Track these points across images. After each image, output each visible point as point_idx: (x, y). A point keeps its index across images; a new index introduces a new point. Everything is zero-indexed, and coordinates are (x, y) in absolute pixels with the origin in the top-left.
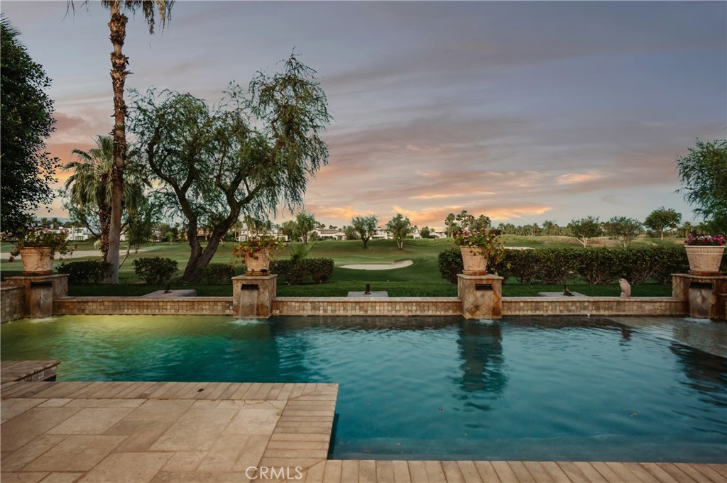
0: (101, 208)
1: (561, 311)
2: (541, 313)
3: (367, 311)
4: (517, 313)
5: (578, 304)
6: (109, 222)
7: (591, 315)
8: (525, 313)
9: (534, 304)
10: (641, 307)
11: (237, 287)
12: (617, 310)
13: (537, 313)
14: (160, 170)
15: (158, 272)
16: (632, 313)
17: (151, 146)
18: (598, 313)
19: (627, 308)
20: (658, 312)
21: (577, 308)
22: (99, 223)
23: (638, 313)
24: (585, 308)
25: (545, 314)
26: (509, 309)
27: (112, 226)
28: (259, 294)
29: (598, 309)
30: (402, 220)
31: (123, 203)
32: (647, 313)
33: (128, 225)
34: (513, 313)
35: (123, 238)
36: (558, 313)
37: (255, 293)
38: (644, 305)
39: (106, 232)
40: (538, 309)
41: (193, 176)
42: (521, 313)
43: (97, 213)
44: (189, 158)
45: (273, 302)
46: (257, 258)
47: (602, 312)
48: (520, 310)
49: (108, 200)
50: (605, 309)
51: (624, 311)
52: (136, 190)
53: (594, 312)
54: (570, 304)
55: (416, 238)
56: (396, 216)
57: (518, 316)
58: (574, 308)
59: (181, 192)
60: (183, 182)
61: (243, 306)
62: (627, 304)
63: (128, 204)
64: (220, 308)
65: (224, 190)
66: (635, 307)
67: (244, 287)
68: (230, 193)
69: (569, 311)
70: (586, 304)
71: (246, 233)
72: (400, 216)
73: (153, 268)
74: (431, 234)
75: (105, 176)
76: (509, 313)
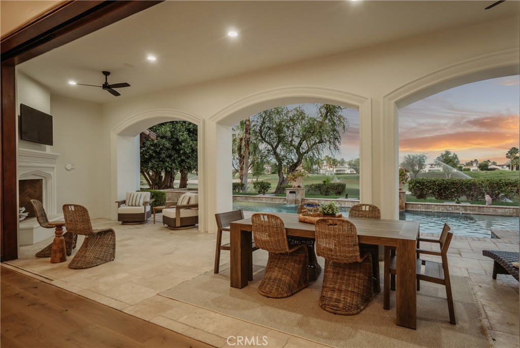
0: (239, 156)
1: (442, 210)
2: (431, 210)
3: (341, 205)
4: (417, 210)
5: (453, 207)
6: (243, 164)
7: (462, 213)
8: (421, 210)
9: (426, 206)
10: (495, 210)
11: (288, 192)
12: (478, 211)
13: (428, 210)
14: (265, 138)
15: (263, 188)
16: (489, 214)
17: (261, 127)
18: (466, 212)
19: (485, 211)
20: (508, 214)
21: (452, 209)
22: (238, 164)
23: (493, 214)
24: (457, 209)
25: (433, 211)
26: (412, 207)
27: (244, 166)
28: (296, 195)
29: (466, 210)
30: (450, 156)
31: (249, 153)
32: (500, 214)
33: (252, 165)
34: (415, 210)
35: (250, 172)
36: (441, 211)
37: (295, 195)
38: (497, 209)
39: (242, 169)
40: (429, 208)
41: (281, 140)
42: (419, 210)
43: (237, 159)
44: (279, 131)
45: (302, 199)
46: (295, 181)
47: (468, 212)
48: (418, 208)
49: (242, 152)
50: (471, 210)
51: (483, 212)
52: (256, 147)
53: (464, 212)
54: (448, 207)
55: (473, 170)
56: (444, 153)
57: (417, 211)
58: (450, 209)
59: (274, 149)
60: (276, 144)
61: (290, 200)
62: (485, 208)
63: (252, 154)
64: (282, 201)
65: (295, 148)
66: (491, 211)
67: (291, 192)
68: (298, 149)
69: (448, 210)
70: (458, 207)
71: (326, 167)
72: (448, 153)
73: (261, 186)
74: (490, 167)
75: (241, 139)
76: (412, 210)
